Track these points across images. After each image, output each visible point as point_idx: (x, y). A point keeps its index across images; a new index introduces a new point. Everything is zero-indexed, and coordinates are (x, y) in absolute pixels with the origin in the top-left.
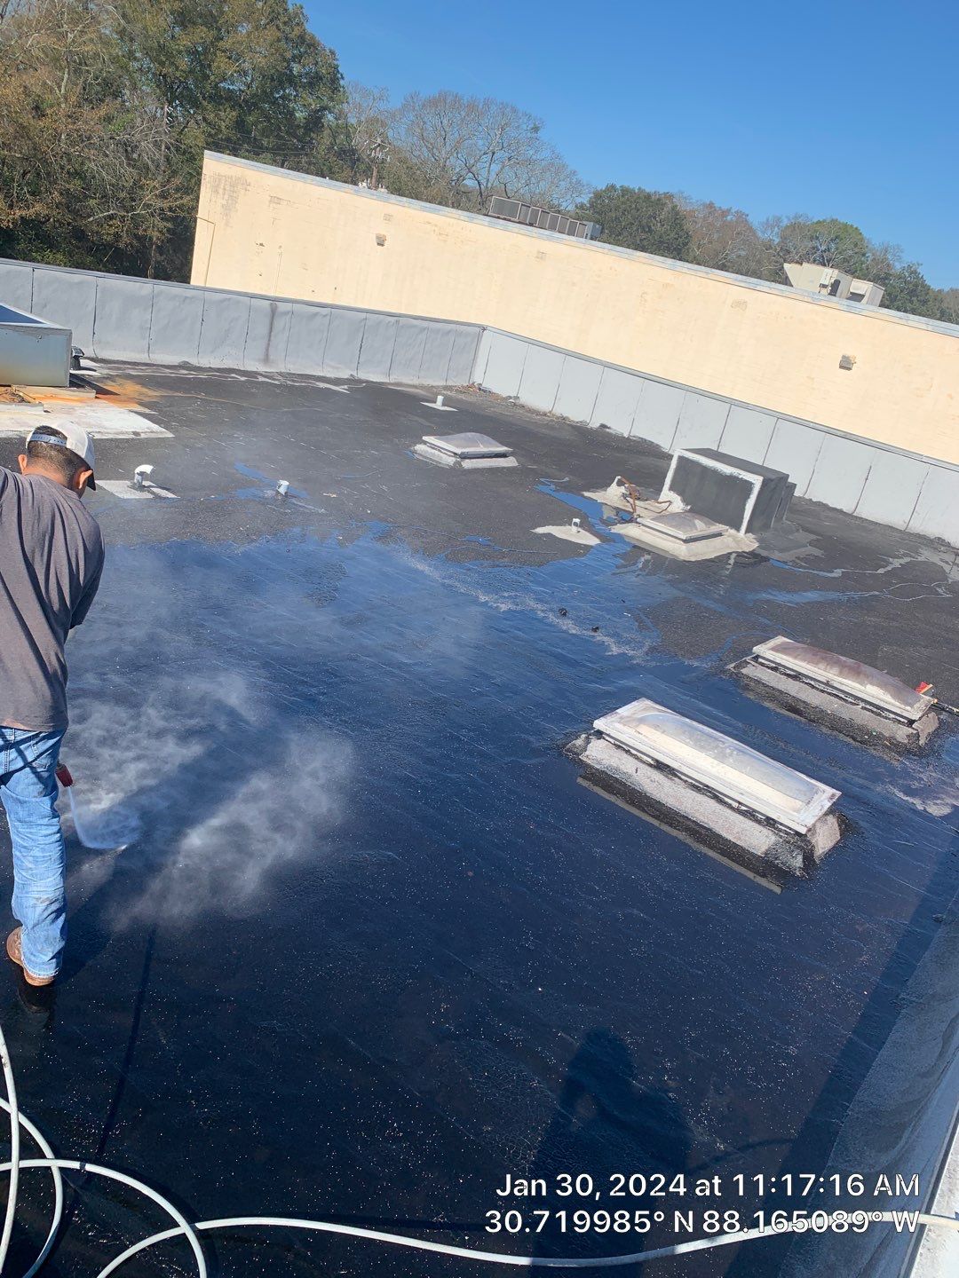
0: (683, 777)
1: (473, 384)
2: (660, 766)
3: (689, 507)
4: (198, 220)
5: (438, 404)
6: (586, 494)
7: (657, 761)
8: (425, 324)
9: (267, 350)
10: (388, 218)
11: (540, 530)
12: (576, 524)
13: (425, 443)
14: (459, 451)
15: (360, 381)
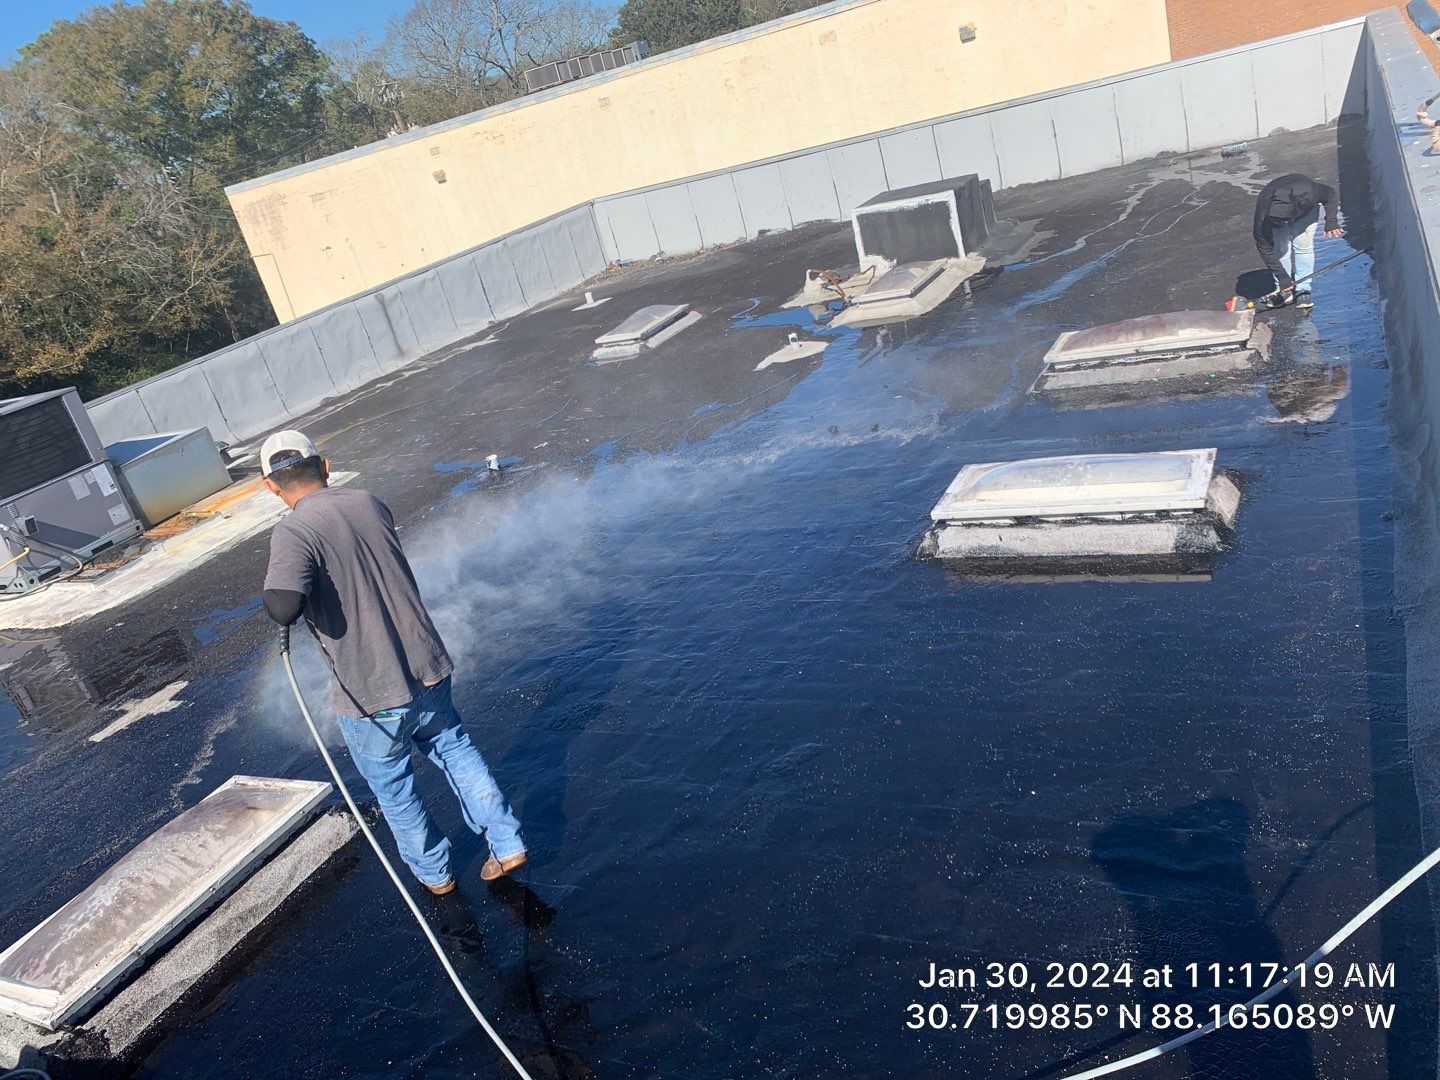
0: (1050, 519)
1: (611, 264)
2: (1021, 521)
3: (895, 261)
4: (255, 259)
5: (591, 303)
6: (786, 306)
7: (1016, 518)
8: (533, 232)
9: (396, 343)
10: (435, 151)
11: (762, 365)
12: (794, 340)
13: (600, 345)
14: (638, 335)
15: (502, 323)
